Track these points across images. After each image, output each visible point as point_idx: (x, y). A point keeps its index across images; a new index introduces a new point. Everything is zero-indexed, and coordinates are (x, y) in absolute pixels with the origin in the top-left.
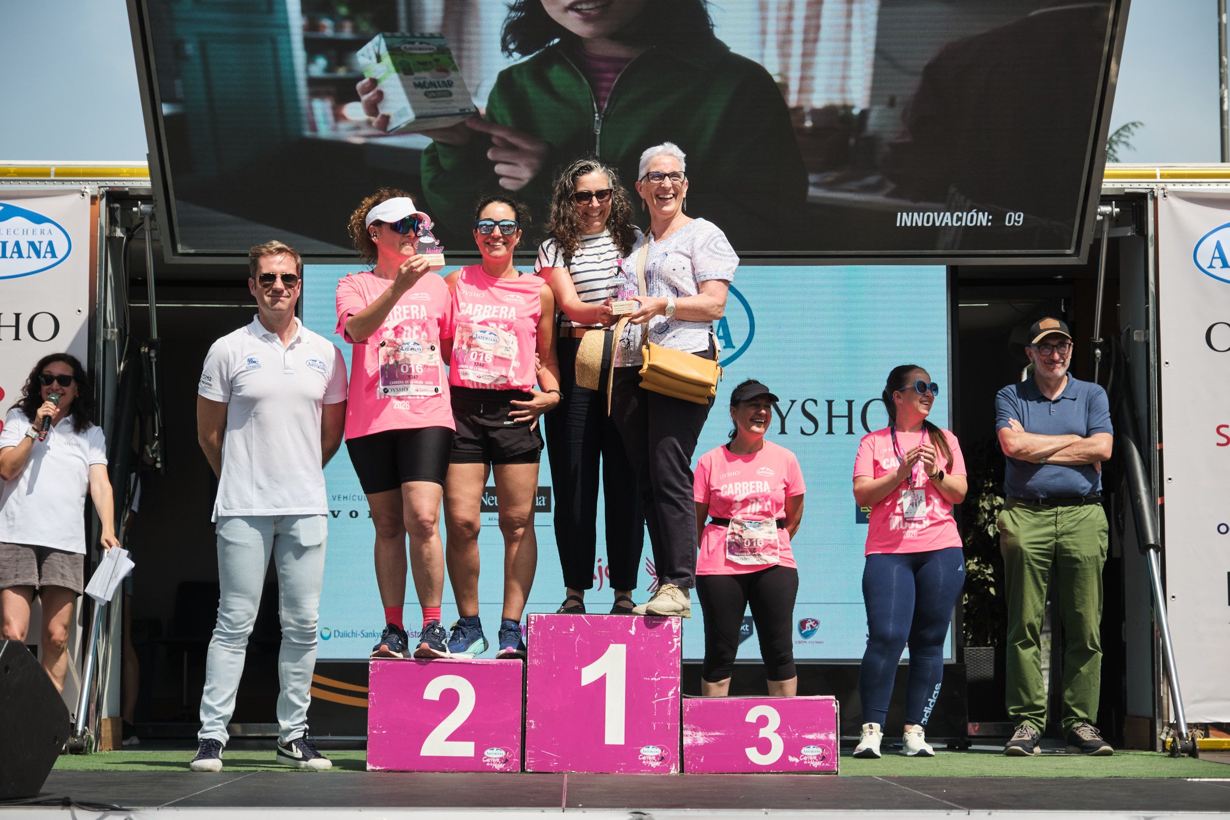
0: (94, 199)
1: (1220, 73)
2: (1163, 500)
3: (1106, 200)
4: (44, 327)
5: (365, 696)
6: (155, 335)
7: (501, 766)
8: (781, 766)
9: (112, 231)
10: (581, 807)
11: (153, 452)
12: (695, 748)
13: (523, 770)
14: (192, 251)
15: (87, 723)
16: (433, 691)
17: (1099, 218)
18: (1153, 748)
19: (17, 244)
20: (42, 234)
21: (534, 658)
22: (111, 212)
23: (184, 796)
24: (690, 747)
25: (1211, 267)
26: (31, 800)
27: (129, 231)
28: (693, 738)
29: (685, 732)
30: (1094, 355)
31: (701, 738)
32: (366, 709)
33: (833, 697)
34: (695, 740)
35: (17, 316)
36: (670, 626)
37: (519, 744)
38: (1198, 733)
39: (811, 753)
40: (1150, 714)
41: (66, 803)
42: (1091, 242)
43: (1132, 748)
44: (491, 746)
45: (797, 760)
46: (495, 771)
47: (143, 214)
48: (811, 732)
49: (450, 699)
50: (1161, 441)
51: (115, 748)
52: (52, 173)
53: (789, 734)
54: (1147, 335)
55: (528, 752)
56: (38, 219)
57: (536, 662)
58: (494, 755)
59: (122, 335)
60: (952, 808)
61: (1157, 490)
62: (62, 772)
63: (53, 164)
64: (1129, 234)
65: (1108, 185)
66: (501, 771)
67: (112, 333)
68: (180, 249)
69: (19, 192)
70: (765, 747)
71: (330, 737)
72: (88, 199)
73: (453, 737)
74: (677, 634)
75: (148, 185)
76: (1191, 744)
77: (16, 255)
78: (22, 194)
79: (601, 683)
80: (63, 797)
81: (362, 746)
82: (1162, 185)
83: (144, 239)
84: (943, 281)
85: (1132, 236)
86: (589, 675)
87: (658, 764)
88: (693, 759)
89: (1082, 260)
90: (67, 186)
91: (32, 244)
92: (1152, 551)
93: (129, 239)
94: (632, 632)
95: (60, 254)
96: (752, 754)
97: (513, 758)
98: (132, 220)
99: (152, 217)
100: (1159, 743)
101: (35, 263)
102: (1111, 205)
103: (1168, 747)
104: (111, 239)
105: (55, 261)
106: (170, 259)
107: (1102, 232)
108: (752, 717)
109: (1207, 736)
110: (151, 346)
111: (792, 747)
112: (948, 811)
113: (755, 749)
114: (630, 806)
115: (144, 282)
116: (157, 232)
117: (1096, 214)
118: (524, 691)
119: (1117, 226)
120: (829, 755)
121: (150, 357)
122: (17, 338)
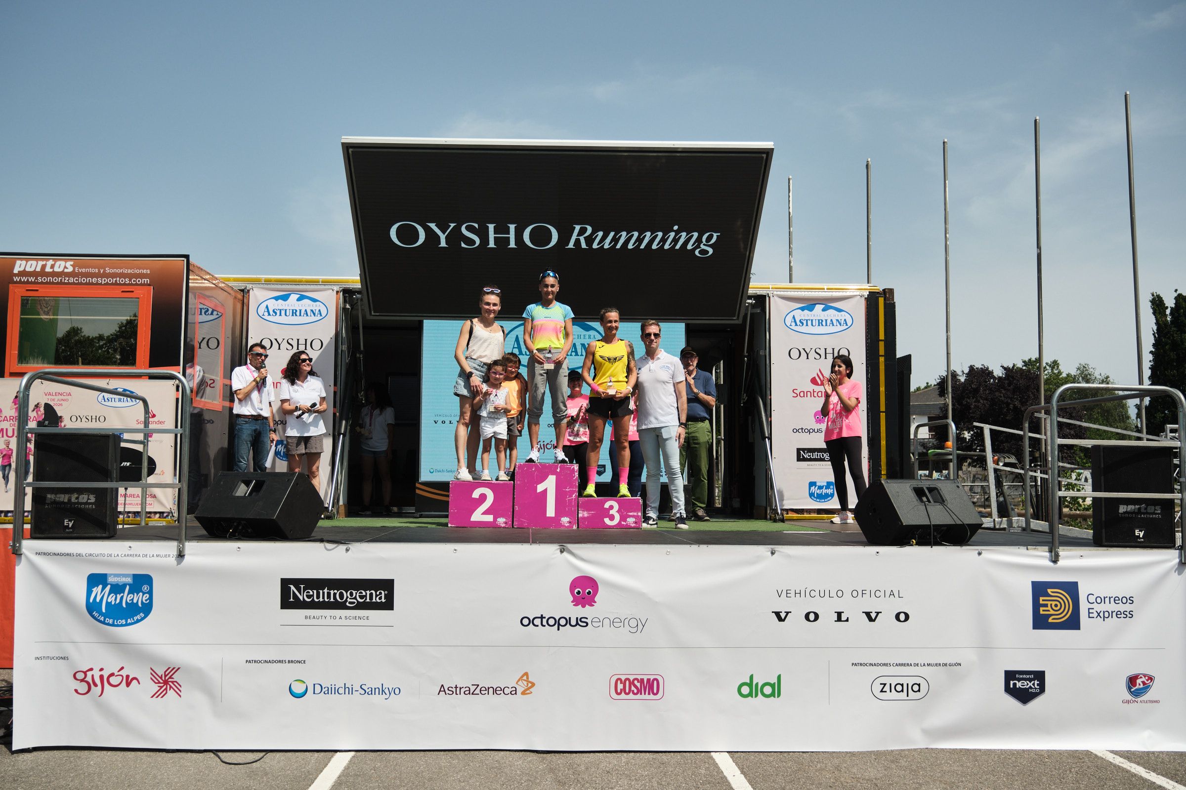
0: (337, 292)
1: (790, 251)
2: (771, 419)
3: (750, 297)
4: (317, 344)
5: (448, 496)
6: (362, 348)
7: (504, 525)
8: (619, 525)
9: (345, 306)
10: (540, 543)
11: (361, 396)
12: (583, 518)
13: (513, 527)
14: (378, 314)
15: (333, 507)
16: (476, 494)
17: (747, 305)
18: (765, 518)
19: (306, 310)
20: (316, 307)
21: (519, 481)
22: (345, 298)
23: (371, 537)
24: (581, 518)
25: (791, 325)
26: (307, 539)
27: (351, 305)
28: (583, 514)
29: (579, 512)
30: (744, 360)
31: (586, 514)
32: (448, 502)
33: (640, 498)
34: (583, 515)
35: (306, 340)
36: (574, 468)
37: (511, 516)
38: (785, 512)
39: (631, 521)
40: (765, 506)
41: (322, 541)
42: (743, 314)
43: (757, 519)
44: (500, 517)
45: (625, 523)
46: (500, 527)
47: (357, 300)
48: (631, 512)
49: (483, 497)
50: (771, 395)
51: (346, 517)
52: (320, 282)
53: (622, 513)
54: (765, 352)
55: (515, 519)
56: (314, 300)
57: (519, 482)
58: (501, 521)
59: (349, 348)
60: (692, 544)
61: (769, 415)
62: (321, 527)
63: (321, 278)
64: (759, 311)
65: (751, 291)
66: (504, 528)
67: (345, 348)
68: (373, 313)
69: (306, 289)
70: (612, 518)
71: (433, 513)
72: (335, 292)
73: (483, 514)
74: (577, 471)
75: (360, 287)
76: (782, 517)
77: (305, 315)
78: (308, 290)
79: (546, 490)
80: (319, 538)
81: (447, 516)
82: (772, 292)
83: (358, 309)
84: (684, 330)
85: (760, 312)
86: (540, 488)
87: (568, 524)
88: (583, 523)
89: (740, 322)
90: (327, 287)
91: (312, 310)
92: (767, 439)
93: (352, 309)
94: (558, 470)
95: (324, 315)
96: (607, 521)
97: (508, 522)
98: (353, 302)
99: (362, 300)
100: (768, 517)
101: (314, 319)
102: (751, 299)
103: (772, 518)
104: (344, 309)
105: (321, 317)
106: (369, 317)
107: (748, 310)
108: (607, 505)
109: (787, 514)
110: (361, 353)
111: (623, 518)
112: (691, 545)
113: (608, 519)
114: (558, 543)
115: (358, 328)
116: (363, 306)
117: (746, 303)
118: (514, 494)
119: (753, 308)
120: (638, 522)
121: (360, 357)
122: (306, 349)
